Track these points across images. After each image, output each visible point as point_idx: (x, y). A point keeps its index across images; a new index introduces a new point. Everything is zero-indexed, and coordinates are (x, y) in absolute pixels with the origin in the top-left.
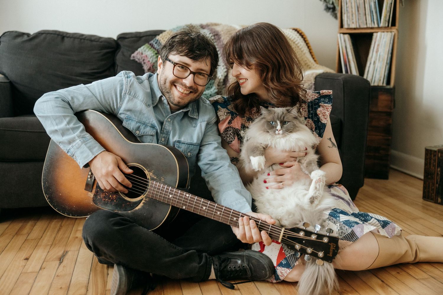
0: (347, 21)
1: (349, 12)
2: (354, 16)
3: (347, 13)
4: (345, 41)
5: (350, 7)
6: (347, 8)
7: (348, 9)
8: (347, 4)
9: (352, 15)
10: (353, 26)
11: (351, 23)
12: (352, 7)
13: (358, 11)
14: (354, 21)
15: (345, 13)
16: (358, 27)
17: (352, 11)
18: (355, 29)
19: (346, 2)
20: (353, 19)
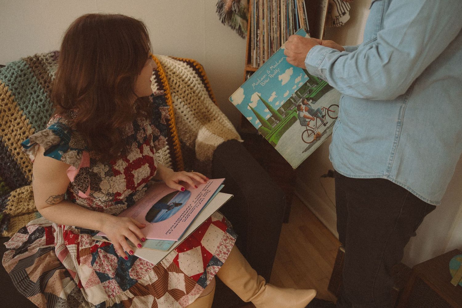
0: (256, 58)
1: (259, 48)
2: (266, 53)
3: (257, 49)
5: (261, 41)
6: (257, 41)
7: (258, 43)
8: (257, 36)
9: (264, 52)
11: (262, 62)
12: (264, 43)
13: (271, 47)
15: (254, 49)
17: (264, 47)
19: (257, 33)
20: (264, 58)
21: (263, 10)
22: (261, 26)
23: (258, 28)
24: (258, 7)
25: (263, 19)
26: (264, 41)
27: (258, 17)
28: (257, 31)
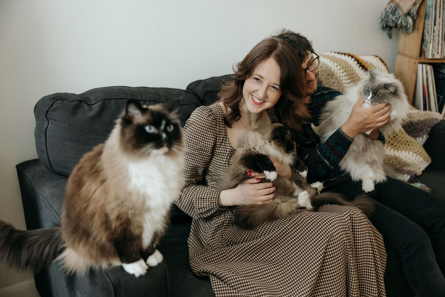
0: (432, 51)
1: (435, 41)
2: (440, 45)
3: (433, 42)
4: (427, 73)
5: (437, 36)
6: (433, 36)
7: (434, 38)
8: (434, 32)
9: (438, 44)
10: (437, 56)
12: (439, 37)
14: (440, 51)
15: (430, 43)
16: (442, 58)
17: (439, 40)
18: (438, 59)
19: (434, 29)
20: (438, 49)
21: (440, 11)
22: (437, 23)
23: (435, 25)
24: (436, 9)
25: (440, 17)
26: (439, 35)
27: (435, 16)
28: (434, 28)
